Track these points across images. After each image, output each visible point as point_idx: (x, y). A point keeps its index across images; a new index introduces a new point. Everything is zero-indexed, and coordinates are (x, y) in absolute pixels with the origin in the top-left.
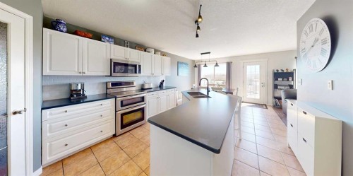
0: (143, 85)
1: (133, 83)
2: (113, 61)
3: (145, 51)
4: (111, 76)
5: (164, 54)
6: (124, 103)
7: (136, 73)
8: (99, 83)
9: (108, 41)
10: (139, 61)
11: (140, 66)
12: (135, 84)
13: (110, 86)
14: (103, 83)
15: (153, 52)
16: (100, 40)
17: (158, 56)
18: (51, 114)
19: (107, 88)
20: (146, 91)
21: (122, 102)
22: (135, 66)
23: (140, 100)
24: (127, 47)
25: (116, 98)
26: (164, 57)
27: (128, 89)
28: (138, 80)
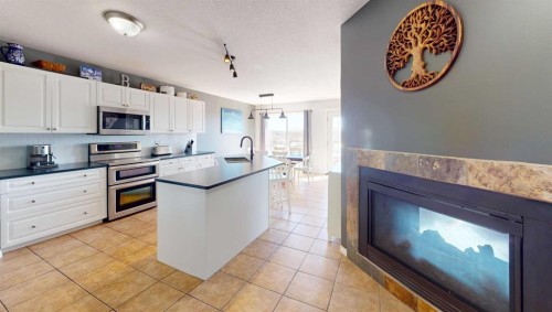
0: (154, 149)
1: (136, 146)
2: (102, 110)
3: (158, 91)
4: (98, 133)
5: (192, 95)
6: (122, 175)
7: (141, 128)
8: (75, 146)
9: (91, 75)
10: (147, 109)
11: (148, 118)
12: (139, 148)
13: (95, 149)
14: (83, 145)
15: (173, 93)
16: (78, 75)
17: (183, 99)
18: (12, 186)
19: (90, 154)
20: (159, 158)
21: (118, 173)
22: (140, 117)
23: (147, 170)
24: (126, 85)
25: (108, 166)
26: (194, 101)
27: (124, 155)
28: (144, 141)
